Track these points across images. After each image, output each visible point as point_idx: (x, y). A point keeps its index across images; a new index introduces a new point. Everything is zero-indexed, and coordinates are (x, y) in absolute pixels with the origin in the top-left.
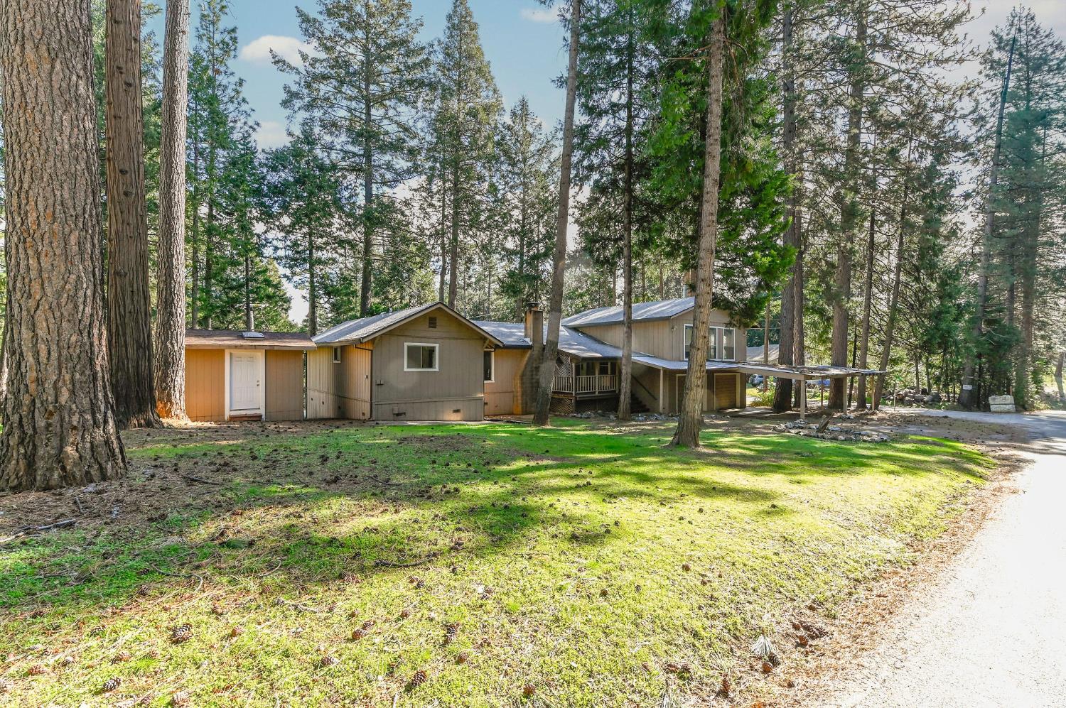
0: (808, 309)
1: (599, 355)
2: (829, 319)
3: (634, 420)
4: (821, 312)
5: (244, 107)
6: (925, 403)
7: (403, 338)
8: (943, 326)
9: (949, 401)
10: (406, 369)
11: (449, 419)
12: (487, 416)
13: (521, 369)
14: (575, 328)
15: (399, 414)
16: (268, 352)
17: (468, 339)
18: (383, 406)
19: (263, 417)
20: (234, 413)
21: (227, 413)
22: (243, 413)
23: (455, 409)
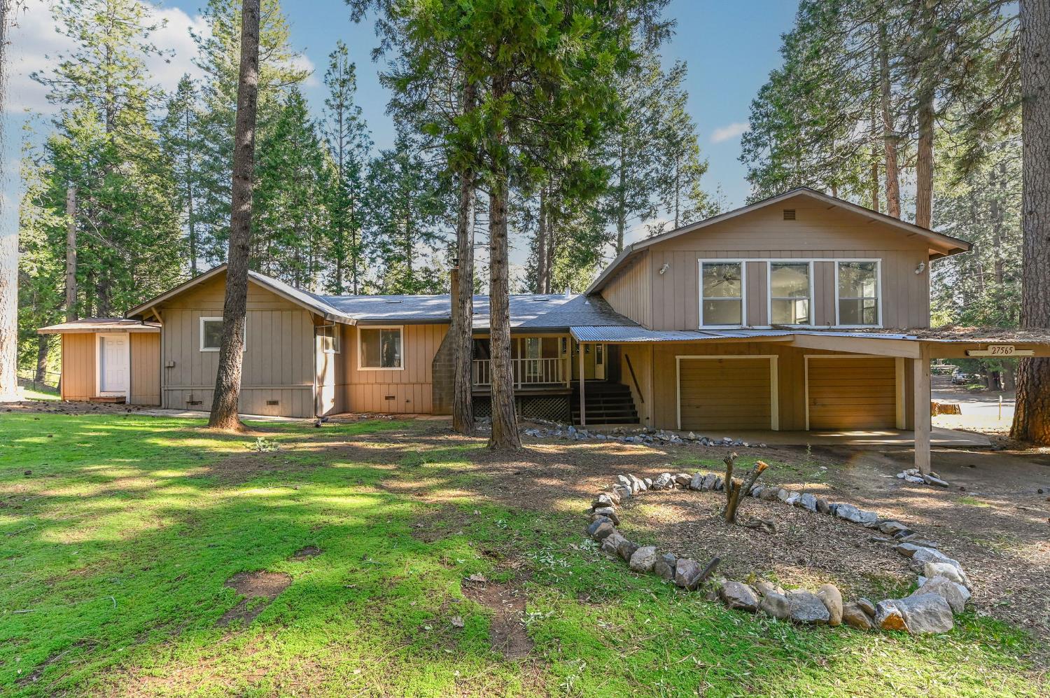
7: (199, 312)
10: (202, 349)
11: (260, 412)
12: (392, 414)
13: (435, 352)
14: (596, 294)
15: (193, 403)
16: (133, 335)
17: (289, 310)
18: (174, 392)
19: (128, 400)
20: (103, 395)
21: (98, 394)
22: (111, 395)
23: (270, 399)
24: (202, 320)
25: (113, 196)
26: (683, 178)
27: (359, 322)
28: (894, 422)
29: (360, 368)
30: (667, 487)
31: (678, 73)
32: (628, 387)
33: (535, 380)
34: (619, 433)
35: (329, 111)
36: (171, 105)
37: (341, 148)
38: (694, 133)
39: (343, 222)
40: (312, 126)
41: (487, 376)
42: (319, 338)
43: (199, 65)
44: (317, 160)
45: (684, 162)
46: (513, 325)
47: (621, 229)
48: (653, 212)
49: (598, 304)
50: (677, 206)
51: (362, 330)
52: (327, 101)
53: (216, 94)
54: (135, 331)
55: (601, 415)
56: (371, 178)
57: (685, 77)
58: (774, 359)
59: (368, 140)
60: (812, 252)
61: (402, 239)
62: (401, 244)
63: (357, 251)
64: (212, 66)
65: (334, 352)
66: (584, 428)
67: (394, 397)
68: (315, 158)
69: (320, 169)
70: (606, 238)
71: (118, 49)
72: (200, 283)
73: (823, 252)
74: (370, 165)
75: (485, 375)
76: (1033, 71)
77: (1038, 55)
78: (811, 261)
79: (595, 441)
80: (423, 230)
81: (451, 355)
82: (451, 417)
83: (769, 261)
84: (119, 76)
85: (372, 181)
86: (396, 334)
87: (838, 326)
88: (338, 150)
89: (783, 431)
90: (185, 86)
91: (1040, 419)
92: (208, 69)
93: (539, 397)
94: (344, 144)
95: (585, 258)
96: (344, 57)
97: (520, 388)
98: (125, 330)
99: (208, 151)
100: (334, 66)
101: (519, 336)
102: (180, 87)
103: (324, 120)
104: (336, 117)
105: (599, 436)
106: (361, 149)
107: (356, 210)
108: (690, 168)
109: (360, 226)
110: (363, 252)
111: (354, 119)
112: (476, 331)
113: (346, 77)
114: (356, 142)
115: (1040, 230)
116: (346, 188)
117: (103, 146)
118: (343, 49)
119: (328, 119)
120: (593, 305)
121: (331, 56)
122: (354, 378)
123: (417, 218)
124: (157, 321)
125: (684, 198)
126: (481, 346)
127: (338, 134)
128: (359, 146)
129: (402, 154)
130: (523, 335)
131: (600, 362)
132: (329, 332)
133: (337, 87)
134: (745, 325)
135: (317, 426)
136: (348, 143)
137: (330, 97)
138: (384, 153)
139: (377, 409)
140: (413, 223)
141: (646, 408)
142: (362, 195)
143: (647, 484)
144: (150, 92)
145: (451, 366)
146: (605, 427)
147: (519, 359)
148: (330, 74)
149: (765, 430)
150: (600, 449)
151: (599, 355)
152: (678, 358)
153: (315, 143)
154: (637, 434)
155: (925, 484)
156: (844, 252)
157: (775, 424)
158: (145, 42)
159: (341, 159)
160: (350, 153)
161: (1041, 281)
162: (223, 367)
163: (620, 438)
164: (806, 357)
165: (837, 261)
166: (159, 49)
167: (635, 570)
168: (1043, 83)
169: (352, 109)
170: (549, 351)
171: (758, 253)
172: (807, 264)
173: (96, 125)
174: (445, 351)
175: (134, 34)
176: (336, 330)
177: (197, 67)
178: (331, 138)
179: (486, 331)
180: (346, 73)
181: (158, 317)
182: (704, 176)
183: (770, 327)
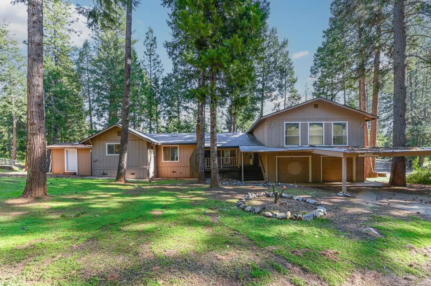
7: (105, 141)
10: (107, 154)
11: (128, 177)
12: (175, 178)
13: (191, 155)
14: (251, 133)
15: (104, 174)
16: (78, 149)
17: (138, 140)
18: (97, 170)
19: (77, 173)
20: (68, 171)
21: (66, 171)
22: (71, 171)
23: (132, 173)
24: (107, 144)
25: (60, 92)
26: (288, 84)
27: (163, 144)
28: (352, 179)
29: (163, 161)
30: (262, 196)
31: (285, 43)
32: (261, 167)
33: (227, 165)
34: (255, 183)
35: (146, 57)
36: (81, 53)
37: (151, 71)
38: (292, 66)
39: (152, 102)
40: (140, 63)
41: (210, 164)
42: (149, 150)
43: (92, 37)
44: (142, 77)
45: (288, 78)
46: (218, 145)
47: (262, 106)
48: (276, 98)
49: (251, 136)
50: (285, 95)
51: (163, 147)
52: (145, 52)
53: (101, 51)
54: (80, 148)
55: (250, 177)
56: (163, 84)
57: (287, 45)
58: (310, 157)
59: (162, 68)
60: (324, 120)
61: (176, 109)
62: (175, 111)
63: (158, 114)
64: (97, 38)
65: (153, 155)
66: (243, 182)
67: (175, 172)
68: (141, 77)
69: (143, 81)
70: (257, 109)
71: (59, 31)
72: (106, 131)
73: (328, 120)
74: (163, 79)
75: (209, 164)
76: (397, 57)
77: (398, 52)
78: (324, 122)
79: (246, 186)
80: (184, 105)
81: (196, 156)
82: (197, 179)
83: (309, 122)
84: (59, 42)
85: (164, 85)
86: (176, 148)
87: (332, 145)
88: (150, 73)
89: (313, 182)
90: (86, 45)
91: (397, 177)
92: (96, 39)
93: (229, 171)
94: (152, 70)
95: (249, 117)
96: (152, 34)
97: (221, 168)
98: (76, 148)
99: (98, 74)
100: (148, 38)
101: (221, 149)
102: (84, 45)
103: (144, 61)
104: (149, 59)
105: (248, 184)
106: (159, 72)
107: (157, 97)
108: (290, 80)
109: (159, 104)
110: (160, 114)
111: (156, 60)
112: (206, 148)
113: (152, 42)
114: (157, 69)
115: (398, 113)
116: (153, 88)
117: (54, 71)
118: (151, 31)
119: (146, 60)
120: (249, 137)
121: (146, 34)
122: (161, 165)
123: (181, 100)
124: (90, 144)
125: (288, 92)
126: (207, 153)
127: (150, 66)
128: (158, 71)
129: (176, 75)
130: (223, 149)
131: (251, 158)
132: (152, 148)
133: (149, 46)
134: (300, 145)
135: (150, 182)
136: (154, 69)
137: (146, 51)
138: (168, 75)
139: (169, 176)
140: (180, 102)
141: (266, 175)
142: (160, 91)
143: (256, 195)
144: (73, 49)
145: (196, 160)
146: (250, 182)
147: (221, 158)
148: (146, 41)
149: (307, 182)
150: (247, 188)
151: (251, 156)
152: (277, 157)
153: (141, 70)
154: (261, 183)
155: (344, 196)
156: (335, 119)
157: (310, 180)
158: (69, 28)
159: (151, 76)
160: (155, 74)
161: (398, 130)
162: (120, 161)
163: (255, 184)
164: (321, 156)
165: (332, 122)
166: (75, 30)
167: (246, 211)
168: (400, 62)
169: (155, 56)
170: (233, 154)
171: (305, 120)
172: (322, 124)
173: (51, 63)
174: (194, 155)
175: (65, 25)
176: (154, 148)
177: (91, 38)
178: (147, 68)
179: (209, 148)
180: (152, 40)
181: (91, 143)
182: (296, 84)
183: (309, 146)
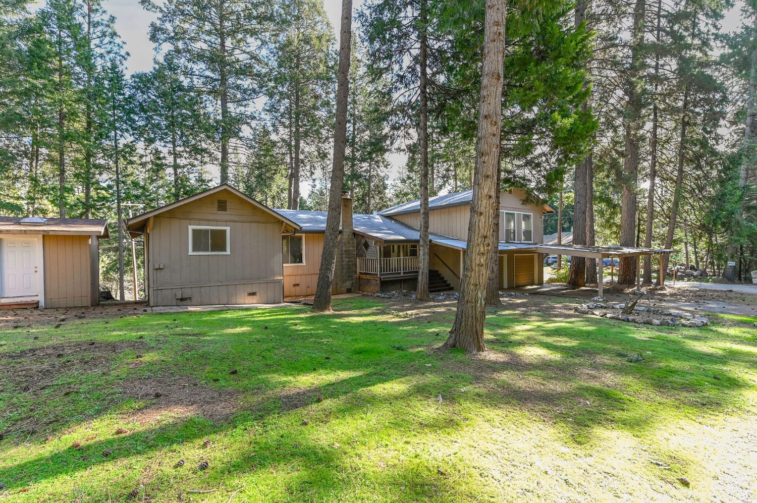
0: (596, 198)
1: (402, 238)
2: (615, 206)
3: (433, 300)
4: (608, 201)
5: (117, 40)
6: (695, 277)
7: (188, 221)
8: (728, 206)
9: (715, 275)
10: (191, 253)
15: (183, 299)
16: (46, 237)
17: (264, 222)
18: (164, 291)
19: (42, 304)
20: (5, 301)
22: (16, 300)
23: (249, 291)
24: (191, 228)
67: (298, 285)
73: (518, 209)
78: (516, 213)
86: (299, 239)
87: (522, 241)
97: (402, 274)
101: (401, 244)
139: (287, 294)
147: (402, 258)
156: (524, 210)
165: (522, 213)
